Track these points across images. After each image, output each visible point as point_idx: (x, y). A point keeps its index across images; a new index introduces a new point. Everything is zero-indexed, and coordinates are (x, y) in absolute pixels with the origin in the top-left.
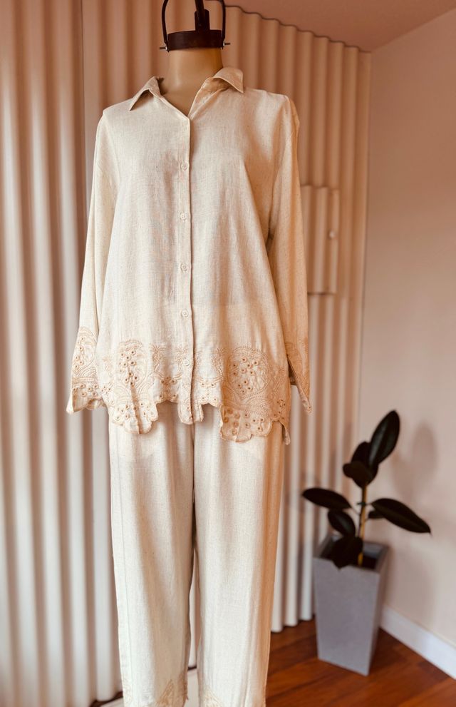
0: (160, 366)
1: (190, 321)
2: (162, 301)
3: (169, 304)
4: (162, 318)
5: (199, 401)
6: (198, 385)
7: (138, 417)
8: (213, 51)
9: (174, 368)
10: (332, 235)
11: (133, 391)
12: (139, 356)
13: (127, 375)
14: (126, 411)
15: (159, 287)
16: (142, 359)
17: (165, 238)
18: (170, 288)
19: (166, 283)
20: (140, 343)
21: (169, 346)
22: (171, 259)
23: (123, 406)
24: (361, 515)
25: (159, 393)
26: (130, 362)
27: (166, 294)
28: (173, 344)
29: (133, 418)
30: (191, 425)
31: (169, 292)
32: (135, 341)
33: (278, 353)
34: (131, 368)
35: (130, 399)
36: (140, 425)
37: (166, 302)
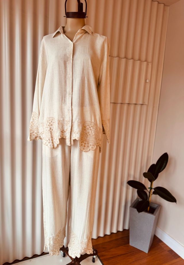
0: (61, 126)
1: (71, 112)
2: (62, 104)
3: (64, 106)
4: (61, 110)
5: (73, 138)
6: (73, 133)
7: (53, 143)
9: (65, 127)
11: (51, 134)
12: (53, 123)
13: (49, 129)
14: (48, 141)
15: (61, 100)
16: (54, 124)
17: (63, 83)
18: (65, 100)
19: (63, 99)
20: (54, 118)
21: (64, 120)
22: (65, 91)
23: (48, 139)
25: (60, 135)
26: (50, 125)
28: (65, 119)
29: (51, 143)
30: (70, 146)
31: (64, 102)
32: (52, 117)
33: (99, 123)
35: (50, 137)
36: (53, 146)
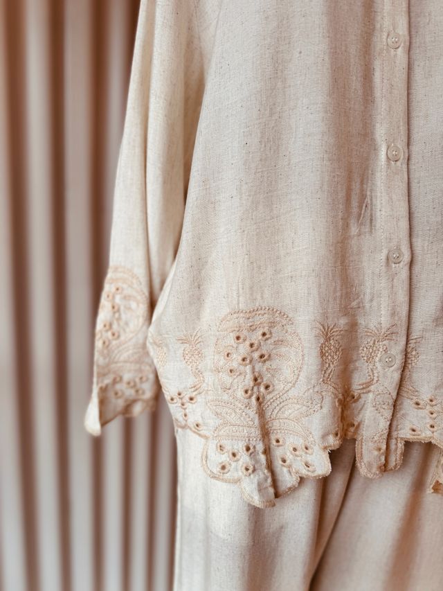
1: (404, 274)
2: (346, 226)
3: (359, 235)
4: (343, 262)
11: (261, 413)
12: (276, 343)
13: (249, 381)
14: (244, 458)
15: (342, 194)
16: (283, 350)
17: (356, 83)
18: (363, 197)
19: (356, 187)
20: (282, 314)
21: (353, 326)
22: (367, 134)
26: (256, 355)
27: (355, 210)
28: (361, 321)
31: (360, 207)
32: (272, 311)
34: (258, 366)
35: (256, 432)
37: (354, 230)
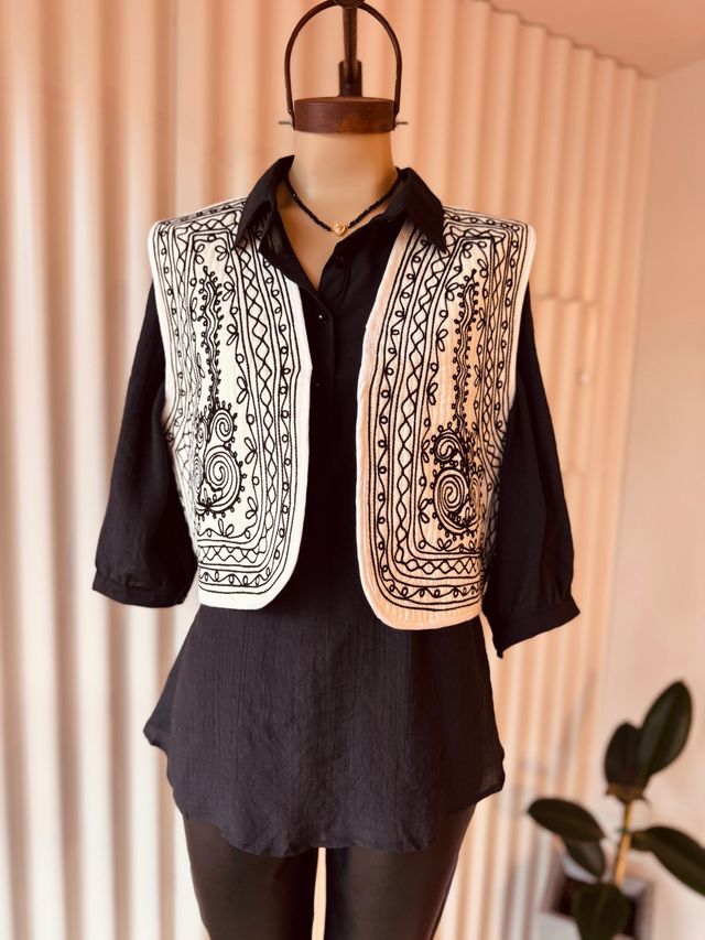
8: (377, 139)
10: (586, 378)
24: (619, 846)
